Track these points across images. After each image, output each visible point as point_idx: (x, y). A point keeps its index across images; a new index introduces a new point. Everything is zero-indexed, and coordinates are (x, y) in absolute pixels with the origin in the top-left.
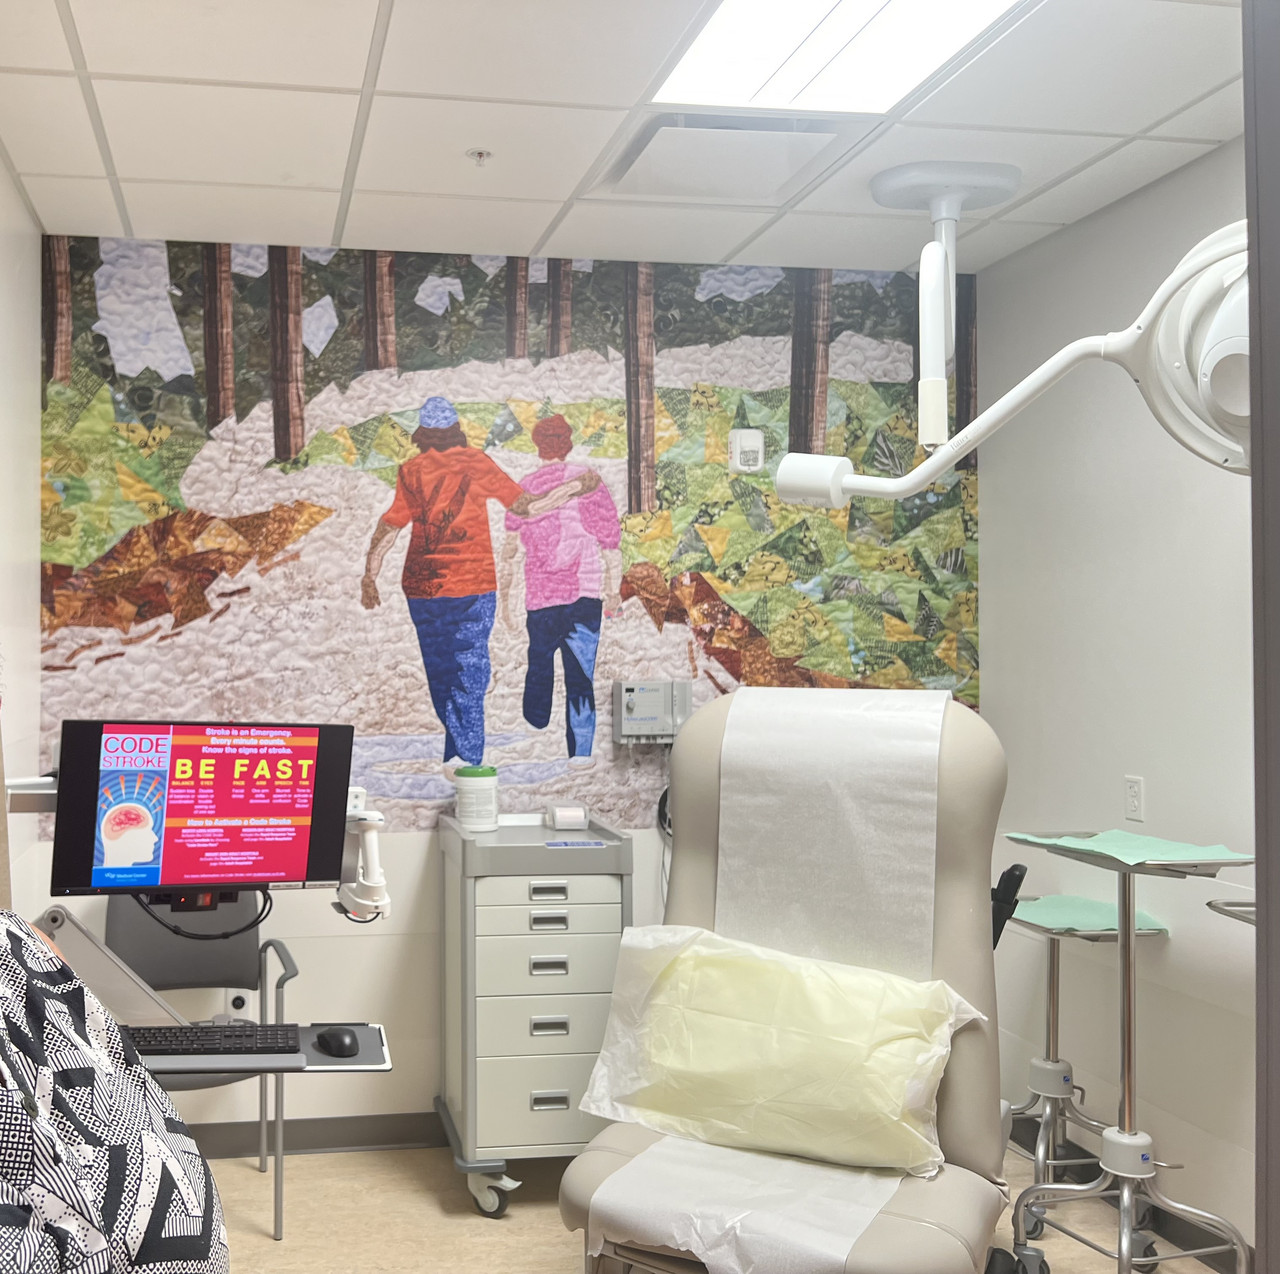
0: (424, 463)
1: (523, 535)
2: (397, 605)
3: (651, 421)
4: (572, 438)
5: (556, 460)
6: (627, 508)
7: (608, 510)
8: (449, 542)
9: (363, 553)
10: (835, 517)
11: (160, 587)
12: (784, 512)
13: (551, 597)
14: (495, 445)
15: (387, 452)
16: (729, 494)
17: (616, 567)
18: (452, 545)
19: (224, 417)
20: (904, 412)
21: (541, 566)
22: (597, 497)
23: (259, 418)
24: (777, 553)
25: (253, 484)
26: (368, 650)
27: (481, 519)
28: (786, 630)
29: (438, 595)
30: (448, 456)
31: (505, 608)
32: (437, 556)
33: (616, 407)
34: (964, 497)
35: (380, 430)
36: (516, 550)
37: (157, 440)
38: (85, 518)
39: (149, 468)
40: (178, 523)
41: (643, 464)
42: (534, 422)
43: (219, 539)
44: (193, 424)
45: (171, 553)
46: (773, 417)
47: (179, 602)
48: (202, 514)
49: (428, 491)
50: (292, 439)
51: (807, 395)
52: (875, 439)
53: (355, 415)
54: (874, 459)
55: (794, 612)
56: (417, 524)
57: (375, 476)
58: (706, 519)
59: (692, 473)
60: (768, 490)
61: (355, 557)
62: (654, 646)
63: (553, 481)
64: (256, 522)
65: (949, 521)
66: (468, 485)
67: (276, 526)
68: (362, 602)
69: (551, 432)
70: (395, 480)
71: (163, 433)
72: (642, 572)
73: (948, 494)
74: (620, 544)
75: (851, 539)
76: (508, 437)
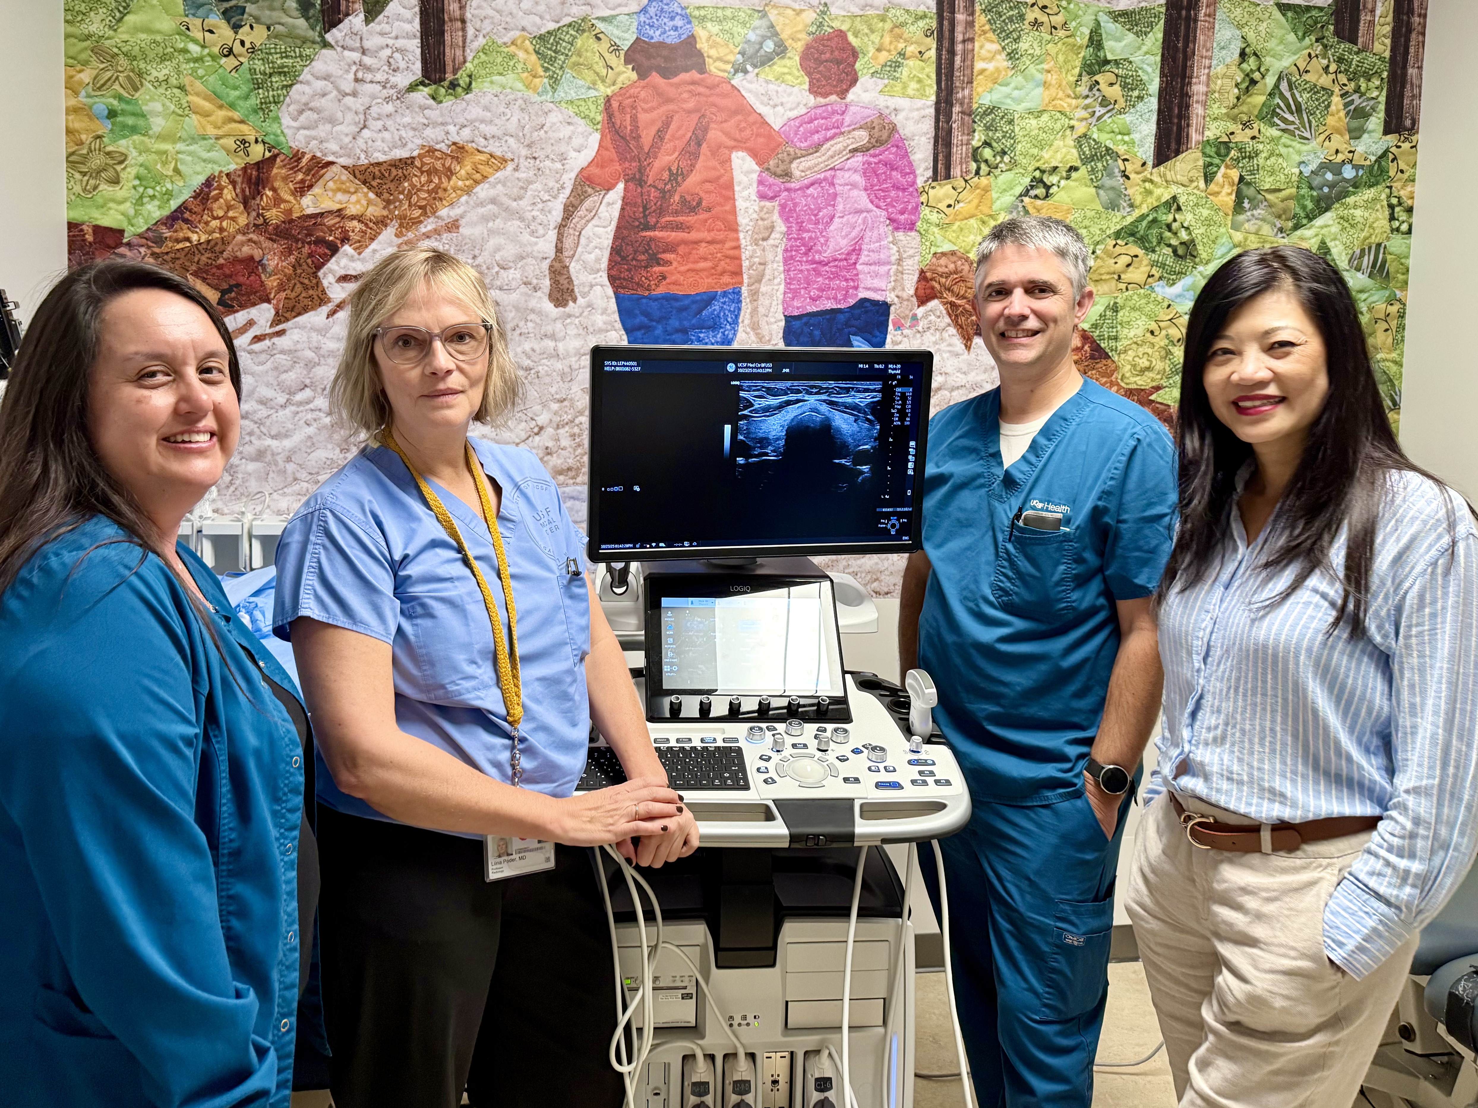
0: (643, 94)
1: (783, 207)
2: (600, 303)
3: (970, 47)
4: (858, 66)
5: (833, 98)
6: (930, 173)
7: (904, 175)
8: (676, 213)
9: (552, 225)
10: (1217, 193)
11: (252, 265)
12: (1147, 185)
13: (819, 297)
14: (746, 72)
15: (589, 75)
16: (1073, 157)
17: (911, 257)
18: (681, 219)
19: (347, 15)
20: (1319, 48)
21: (806, 254)
22: (889, 155)
23: (399, 18)
24: (1135, 242)
25: (389, 116)
26: (559, 366)
27: (722, 181)
28: (1141, 350)
29: (661, 290)
30: (678, 85)
31: (755, 311)
32: (658, 234)
33: (921, 24)
34: (1392, 173)
35: (579, 42)
36: (772, 228)
37: (248, 45)
38: (141, 159)
39: (235, 88)
40: (277, 171)
41: (956, 109)
42: (805, 38)
43: (340, 196)
44: (302, 22)
45: (268, 214)
46: (1139, 48)
47: (281, 288)
48: (314, 157)
49: (647, 137)
50: (447, 50)
51: (1188, 18)
52: (1277, 86)
53: (542, 18)
54: (1274, 114)
55: (1153, 326)
56: (631, 185)
57: (571, 111)
58: (1040, 191)
59: (1023, 123)
60: (1127, 152)
61: (541, 231)
62: (959, 370)
63: (827, 129)
64: (394, 172)
65: (1369, 205)
66: (706, 130)
67: (424, 179)
68: (550, 296)
69: (828, 55)
70: (599, 118)
71: (257, 36)
72: (946, 265)
73: (1372, 167)
74: (919, 224)
75: (1236, 227)
76: (767, 60)
